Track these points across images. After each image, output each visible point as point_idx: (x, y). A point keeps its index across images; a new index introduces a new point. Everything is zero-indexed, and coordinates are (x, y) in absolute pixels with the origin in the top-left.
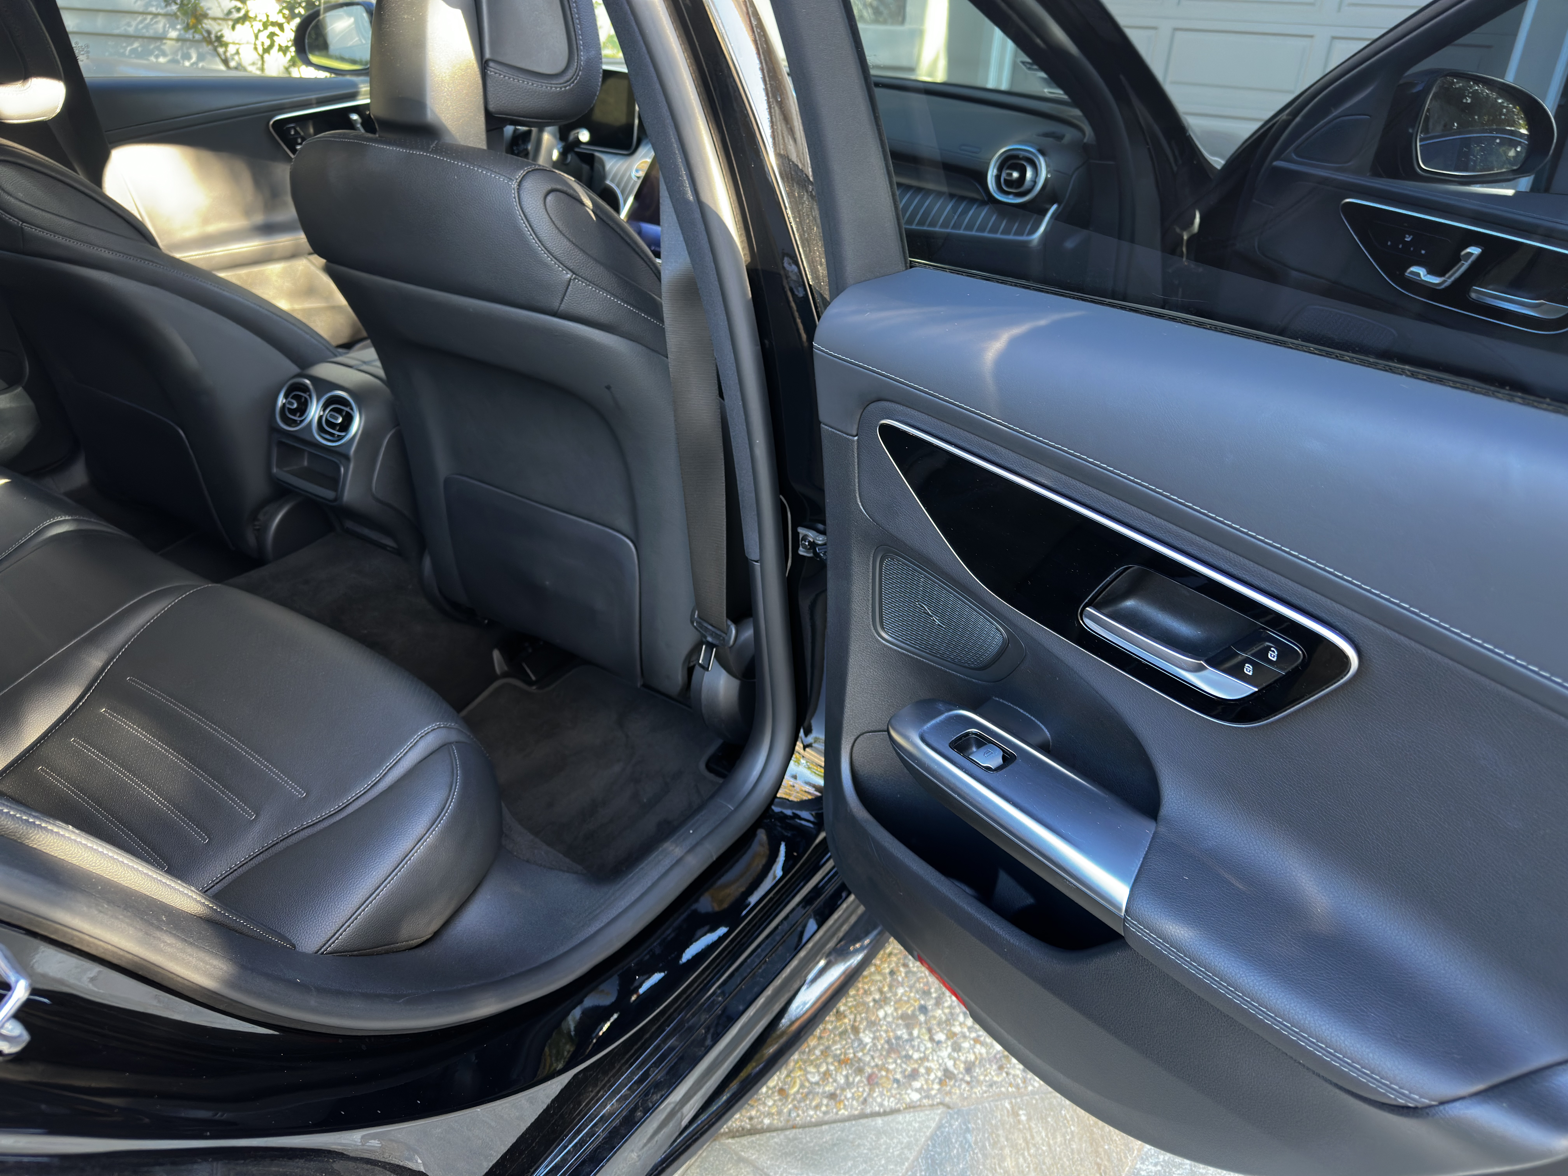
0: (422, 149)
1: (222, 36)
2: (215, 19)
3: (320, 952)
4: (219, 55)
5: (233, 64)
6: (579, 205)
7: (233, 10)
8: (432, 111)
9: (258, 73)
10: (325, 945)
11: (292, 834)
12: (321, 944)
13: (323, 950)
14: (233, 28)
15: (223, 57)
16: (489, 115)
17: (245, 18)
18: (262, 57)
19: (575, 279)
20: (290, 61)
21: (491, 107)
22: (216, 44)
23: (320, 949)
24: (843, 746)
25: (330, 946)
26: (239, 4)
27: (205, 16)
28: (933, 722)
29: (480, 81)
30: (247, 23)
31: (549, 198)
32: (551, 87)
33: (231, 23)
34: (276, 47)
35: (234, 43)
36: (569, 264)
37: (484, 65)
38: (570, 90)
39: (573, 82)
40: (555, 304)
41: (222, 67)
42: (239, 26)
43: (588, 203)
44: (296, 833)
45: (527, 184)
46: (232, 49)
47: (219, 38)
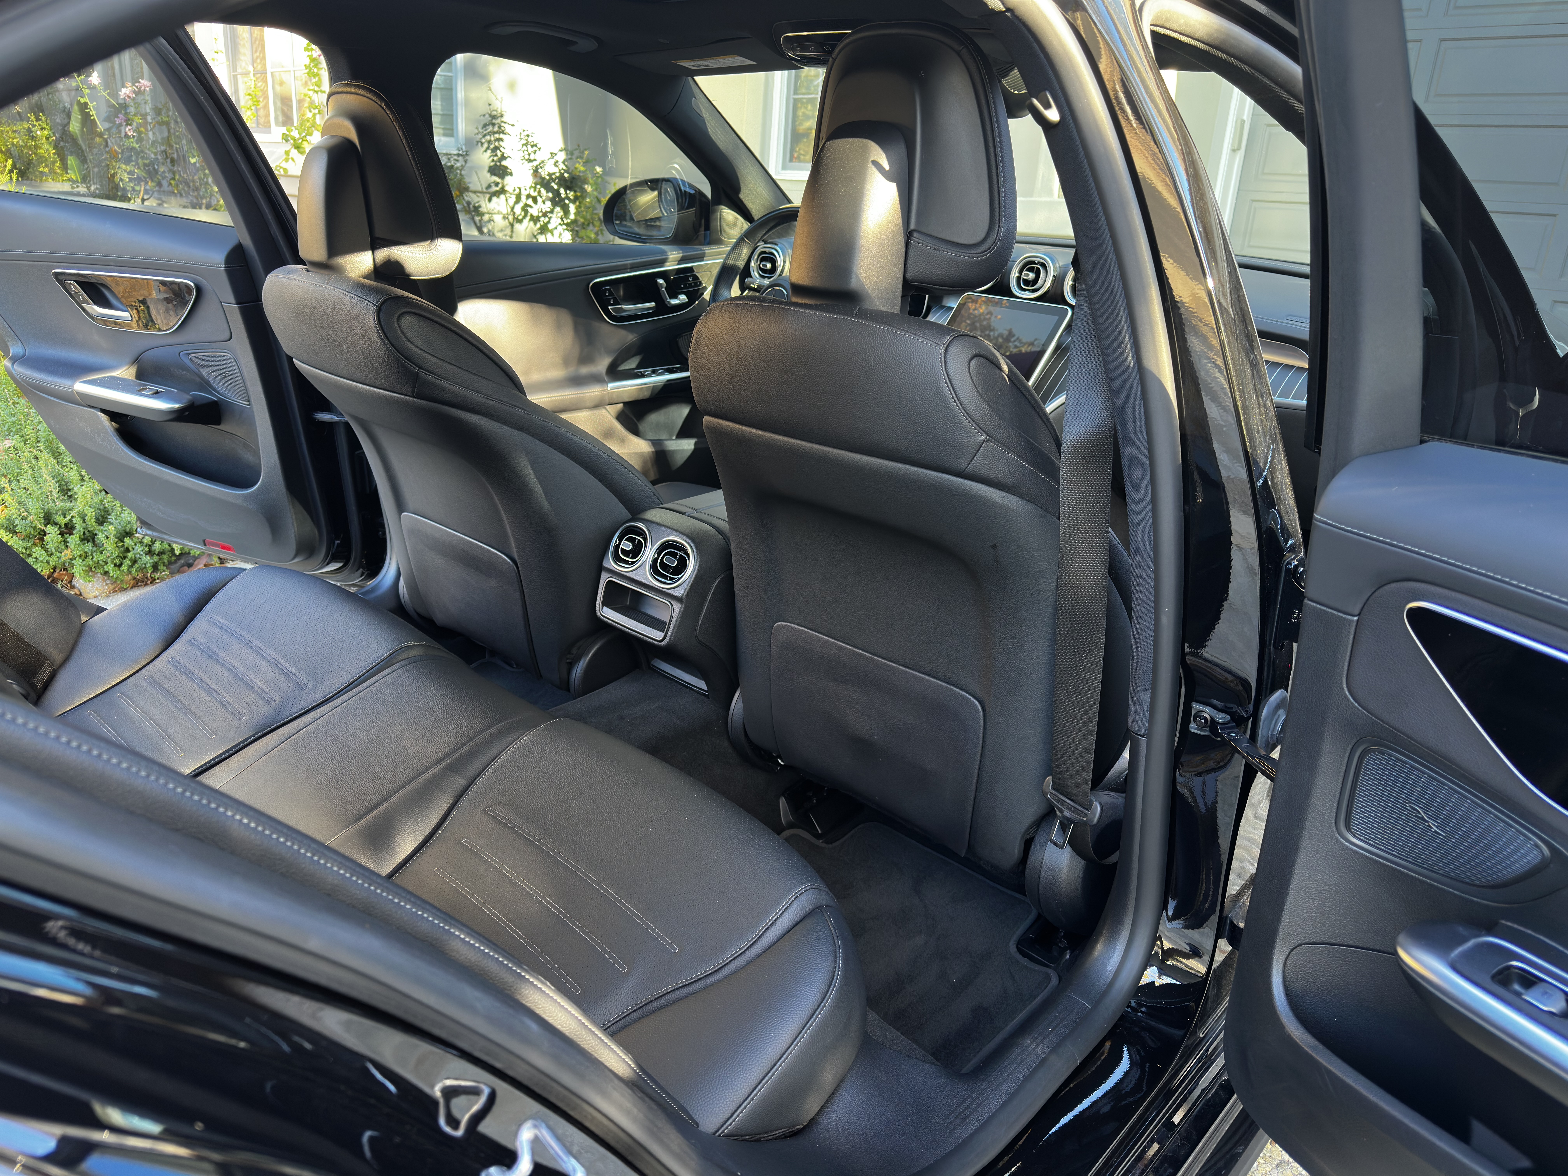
0: (845, 314)
1: (480, 207)
2: (475, 192)
3: (718, 1134)
4: (475, 223)
5: (485, 230)
6: (996, 369)
7: (492, 184)
8: (858, 278)
9: (508, 238)
10: (722, 1126)
11: (667, 993)
12: (718, 1125)
13: (720, 1131)
14: (490, 200)
15: (478, 224)
16: (906, 283)
17: (503, 191)
18: (512, 225)
19: (988, 440)
20: (540, 229)
21: (909, 276)
22: (473, 213)
23: (718, 1131)
24: (1275, 957)
25: (727, 1128)
26: (497, 179)
27: (467, 189)
28: (1460, 949)
29: (903, 251)
30: (502, 197)
31: (973, 363)
32: (969, 257)
33: (488, 196)
34: (528, 218)
35: (489, 213)
36: (984, 426)
37: (909, 236)
38: (986, 259)
39: (990, 252)
40: (963, 465)
41: (476, 233)
42: (494, 199)
43: (1005, 368)
44: (670, 992)
45: (952, 349)
46: (486, 217)
47: (477, 209)
